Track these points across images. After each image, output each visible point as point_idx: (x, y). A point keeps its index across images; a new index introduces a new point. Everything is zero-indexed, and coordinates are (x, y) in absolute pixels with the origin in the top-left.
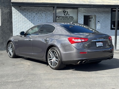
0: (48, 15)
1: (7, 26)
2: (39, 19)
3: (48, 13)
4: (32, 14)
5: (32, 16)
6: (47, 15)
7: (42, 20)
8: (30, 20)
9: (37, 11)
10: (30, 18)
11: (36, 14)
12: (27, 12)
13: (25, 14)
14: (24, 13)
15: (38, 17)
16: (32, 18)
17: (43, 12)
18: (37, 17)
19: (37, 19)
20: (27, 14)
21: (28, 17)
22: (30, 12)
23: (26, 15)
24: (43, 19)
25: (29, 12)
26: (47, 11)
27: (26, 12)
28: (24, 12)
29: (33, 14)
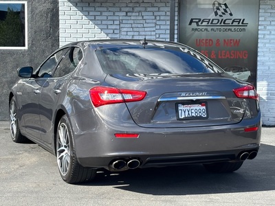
0: (162, 18)
1: (44, 51)
2: (135, 29)
3: (161, 9)
4: (114, 15)
5: (114, 21)
6: (158, 18)
7: (144, 33)
8: (108, 31)
9: (131, 5)
10: (109, 27)
11: (127, 15)
12: (101, 9)
13: (95, 16)
14: (91, 13)
15: (132, 22)
16: (114, 27)
17: (149, 9)
18: (130, 22)
19: (129, 30)
20: (99, 13)
21: (104, 22)
22: (110, 9)
23: (97, 18)
24: (146, 29)
25: (105, 9)
26: (159, 5)
27: (97, 9)
28: (93, 9)
29: (116, 14)
